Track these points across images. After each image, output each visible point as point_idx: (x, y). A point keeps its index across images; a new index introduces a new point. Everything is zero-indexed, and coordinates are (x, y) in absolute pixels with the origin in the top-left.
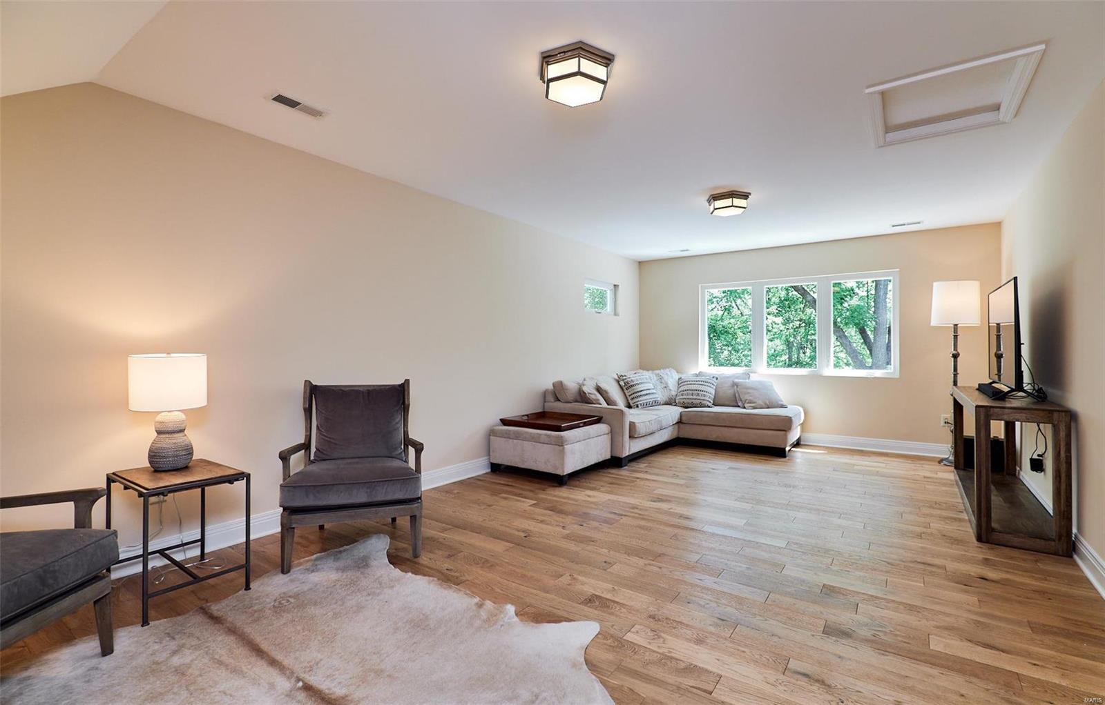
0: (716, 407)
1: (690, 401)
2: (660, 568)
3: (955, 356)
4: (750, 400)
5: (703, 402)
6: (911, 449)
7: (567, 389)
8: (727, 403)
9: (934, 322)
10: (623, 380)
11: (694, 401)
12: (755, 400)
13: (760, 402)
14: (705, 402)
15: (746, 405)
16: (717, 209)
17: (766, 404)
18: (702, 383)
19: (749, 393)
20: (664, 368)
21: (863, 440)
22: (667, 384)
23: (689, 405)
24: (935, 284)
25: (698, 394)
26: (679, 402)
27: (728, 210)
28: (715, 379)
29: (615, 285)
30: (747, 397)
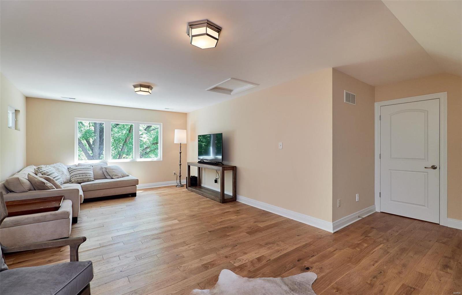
0: (96, 180)
1: (82, 179)
2: (194, 245)
3: (180, 153)
4: (116, 175)
5: (89, 179)
6: (170, 184)
7: (23, 183)
8: (99, 178)
9: (175, 142)
10: (41, 172)
11: (84, 179)
12: (118, 174)
13: (120, 175)
14: (91, 179)
15: (113, 177)
16: (141, 91)
17: (122, 175)
18: (86, 169)
19: (114, 172)
20: (56, 163)
21: (155, 184)
22: (63, 172)
23: (80, 182)
24: (175, 130)
25: (86, 175)
26: (75, 181)
27: (143, 92)
28: (92, 167)
29: (15, 110)
30: (114, 173)
